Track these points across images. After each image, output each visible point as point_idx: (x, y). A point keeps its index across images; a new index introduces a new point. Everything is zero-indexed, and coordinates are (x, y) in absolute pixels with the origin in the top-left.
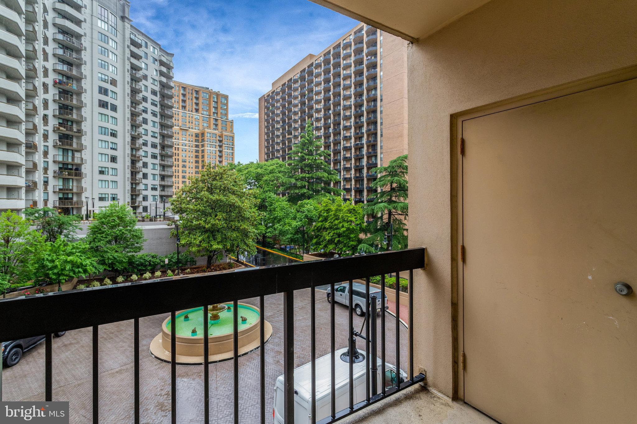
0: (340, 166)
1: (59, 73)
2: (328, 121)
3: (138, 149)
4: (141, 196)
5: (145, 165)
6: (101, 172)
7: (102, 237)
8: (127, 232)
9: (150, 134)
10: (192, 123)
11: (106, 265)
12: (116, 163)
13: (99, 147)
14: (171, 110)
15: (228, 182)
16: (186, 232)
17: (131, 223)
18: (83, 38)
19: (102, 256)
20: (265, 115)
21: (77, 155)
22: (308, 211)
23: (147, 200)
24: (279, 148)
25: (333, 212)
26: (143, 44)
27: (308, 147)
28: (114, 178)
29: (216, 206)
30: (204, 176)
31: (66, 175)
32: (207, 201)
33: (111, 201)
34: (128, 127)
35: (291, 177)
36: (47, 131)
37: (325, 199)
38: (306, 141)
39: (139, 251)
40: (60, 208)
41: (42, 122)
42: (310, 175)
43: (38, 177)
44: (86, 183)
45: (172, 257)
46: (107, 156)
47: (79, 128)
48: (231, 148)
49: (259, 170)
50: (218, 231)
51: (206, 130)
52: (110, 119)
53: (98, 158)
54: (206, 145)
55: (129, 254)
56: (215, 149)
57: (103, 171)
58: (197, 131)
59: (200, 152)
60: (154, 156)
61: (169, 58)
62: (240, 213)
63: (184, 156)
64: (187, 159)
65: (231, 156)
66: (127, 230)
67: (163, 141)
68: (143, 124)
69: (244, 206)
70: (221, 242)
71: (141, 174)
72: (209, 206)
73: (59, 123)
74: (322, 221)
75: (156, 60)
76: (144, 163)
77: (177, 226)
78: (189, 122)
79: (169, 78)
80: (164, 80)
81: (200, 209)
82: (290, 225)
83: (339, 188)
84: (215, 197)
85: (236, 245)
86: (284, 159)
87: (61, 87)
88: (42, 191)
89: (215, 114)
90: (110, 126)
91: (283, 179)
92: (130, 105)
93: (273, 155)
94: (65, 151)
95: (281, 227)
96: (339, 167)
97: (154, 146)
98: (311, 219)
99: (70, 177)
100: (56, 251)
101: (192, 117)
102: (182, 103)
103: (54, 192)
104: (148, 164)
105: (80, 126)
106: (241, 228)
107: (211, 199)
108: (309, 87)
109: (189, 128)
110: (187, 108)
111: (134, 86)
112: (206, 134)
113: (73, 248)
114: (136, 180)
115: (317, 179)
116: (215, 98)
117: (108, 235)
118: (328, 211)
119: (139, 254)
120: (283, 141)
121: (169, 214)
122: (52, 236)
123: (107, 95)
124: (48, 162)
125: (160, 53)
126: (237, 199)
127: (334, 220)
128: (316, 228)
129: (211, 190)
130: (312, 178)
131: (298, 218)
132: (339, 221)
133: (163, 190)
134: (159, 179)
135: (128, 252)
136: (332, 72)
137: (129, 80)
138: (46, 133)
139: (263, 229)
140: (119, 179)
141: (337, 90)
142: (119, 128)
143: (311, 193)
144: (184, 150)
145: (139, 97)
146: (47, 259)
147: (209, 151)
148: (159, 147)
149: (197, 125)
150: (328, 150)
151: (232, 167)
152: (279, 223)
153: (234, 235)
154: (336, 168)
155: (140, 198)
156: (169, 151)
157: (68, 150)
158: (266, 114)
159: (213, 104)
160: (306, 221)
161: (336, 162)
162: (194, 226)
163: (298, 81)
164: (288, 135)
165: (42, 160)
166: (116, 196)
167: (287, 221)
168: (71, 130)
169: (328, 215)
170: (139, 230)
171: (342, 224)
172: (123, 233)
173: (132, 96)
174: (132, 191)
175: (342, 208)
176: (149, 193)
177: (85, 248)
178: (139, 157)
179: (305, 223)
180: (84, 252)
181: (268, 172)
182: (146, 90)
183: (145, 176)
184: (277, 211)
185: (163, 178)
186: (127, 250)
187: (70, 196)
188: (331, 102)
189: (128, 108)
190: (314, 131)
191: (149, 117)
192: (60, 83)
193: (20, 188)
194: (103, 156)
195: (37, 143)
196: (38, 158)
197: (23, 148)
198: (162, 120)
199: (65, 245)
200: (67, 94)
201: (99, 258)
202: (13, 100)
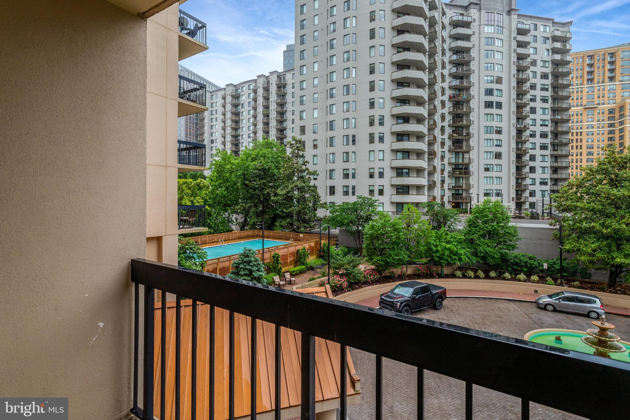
1: (453, 89)
3: (524, 142)
4: (528, 191)
5: (533, 158)
6: (487, 170)
7: (476, 230)
8: (500, 228)
9: (539, 123)
10: (603, 97)
11: (479, 257)
12: (501, 159)
13: (485, 146)
14: (567, 90)
16: (574, 235)
17: (505, 219)
18: (472, 51)
19: (475, 249)
21: (466, 156)
23: (535, 196)
26: (532, 28)
28: (499, 174)
31: (457, 174)
32: (607, 198)
33: (496, 196)
34: (514, 121)
36: (444, 139)
39: (513, 250)
40: (453, 203)
41: (440, 132)
43: (437, 177)
44: (473, 180)
45: (554, 263)
46: (492, 154)
47: (468, 132)
51: (627, 101)
52: (495, 117)
53: (483, 156)
54: (627, 122)
55: (504, 251)
57: (488, 168)
58: (612, 106)
59: (617, 132)
60: (544, 146)
61: (565, 29)
63: (590, 140)
64: (596, 144)
66: (500, 226)
67: (556, 128)
68: (530, 115)
71: (528, 168)
72: (610, 204)
73: (453, 131)
75: (548, 38)
76: (531, 156)
77: (561, 227)
78: (599, 97)
79: (565, 52)
80: (558, 57)
81: (595, 208)
84: (622, 192)
87: (455, 100)
88: (440, 188)
90: (495, 124)
92: (515, 98)
94: (457, 153)
97: (544, 135)
99: (460, 176)
100: (439, 238)
101: (604, 89)
102: (588, 75)
103: (449, 189)
104: (536, 156)
105: (469, 130)
107: (615, 195)
109: (599, 104)
110: (596, 80)
111: (520, 77)
112: (627, 107)
113: (452, 238)
114: (522, 174)
117: (481, 229)
119: (515, 252)
122: (438, 226)
123: (492, 95)
124: (444, 164)
125: (553, 29)
129: (615, 184)
133: (555, 184)
134: (550, 172)
135: (500, 249)
137: (515, 72)
138: (444, 141)
140: (504, 174)
142: (504, 125)
144: (590, 133)
145: (527, 86)
146: (433, 244)
148: (550, 136)
149: (611, 98)
155: (527, 194)
156: (563, 139)
157: (459, 152)
162: (585, 229)
165: (440, 163)
166: (500, 192)
168: (462, 135)
170: (513, 227)
172: (495, 228)
173: (518, 88)
174: (517, 187)
176: (538, 188)
177: (461, 239)
178: (525, 150)
180: (460, 242)
182: (535, 76)
183: (533, 170)
185: (555, 170)
186: (500, 246)
187: (460, 192)
189: (514, 101)
191: (538, 104)
192: (454, 97)
193: (424, 186)
194: (489, 154)
195: (436, 150)
196: (437, 162)
197: (426, 156)
198: (554, 104)
199: (447, 234)
200: (459, 104)
201: (473, 250)
202: (419, 120)
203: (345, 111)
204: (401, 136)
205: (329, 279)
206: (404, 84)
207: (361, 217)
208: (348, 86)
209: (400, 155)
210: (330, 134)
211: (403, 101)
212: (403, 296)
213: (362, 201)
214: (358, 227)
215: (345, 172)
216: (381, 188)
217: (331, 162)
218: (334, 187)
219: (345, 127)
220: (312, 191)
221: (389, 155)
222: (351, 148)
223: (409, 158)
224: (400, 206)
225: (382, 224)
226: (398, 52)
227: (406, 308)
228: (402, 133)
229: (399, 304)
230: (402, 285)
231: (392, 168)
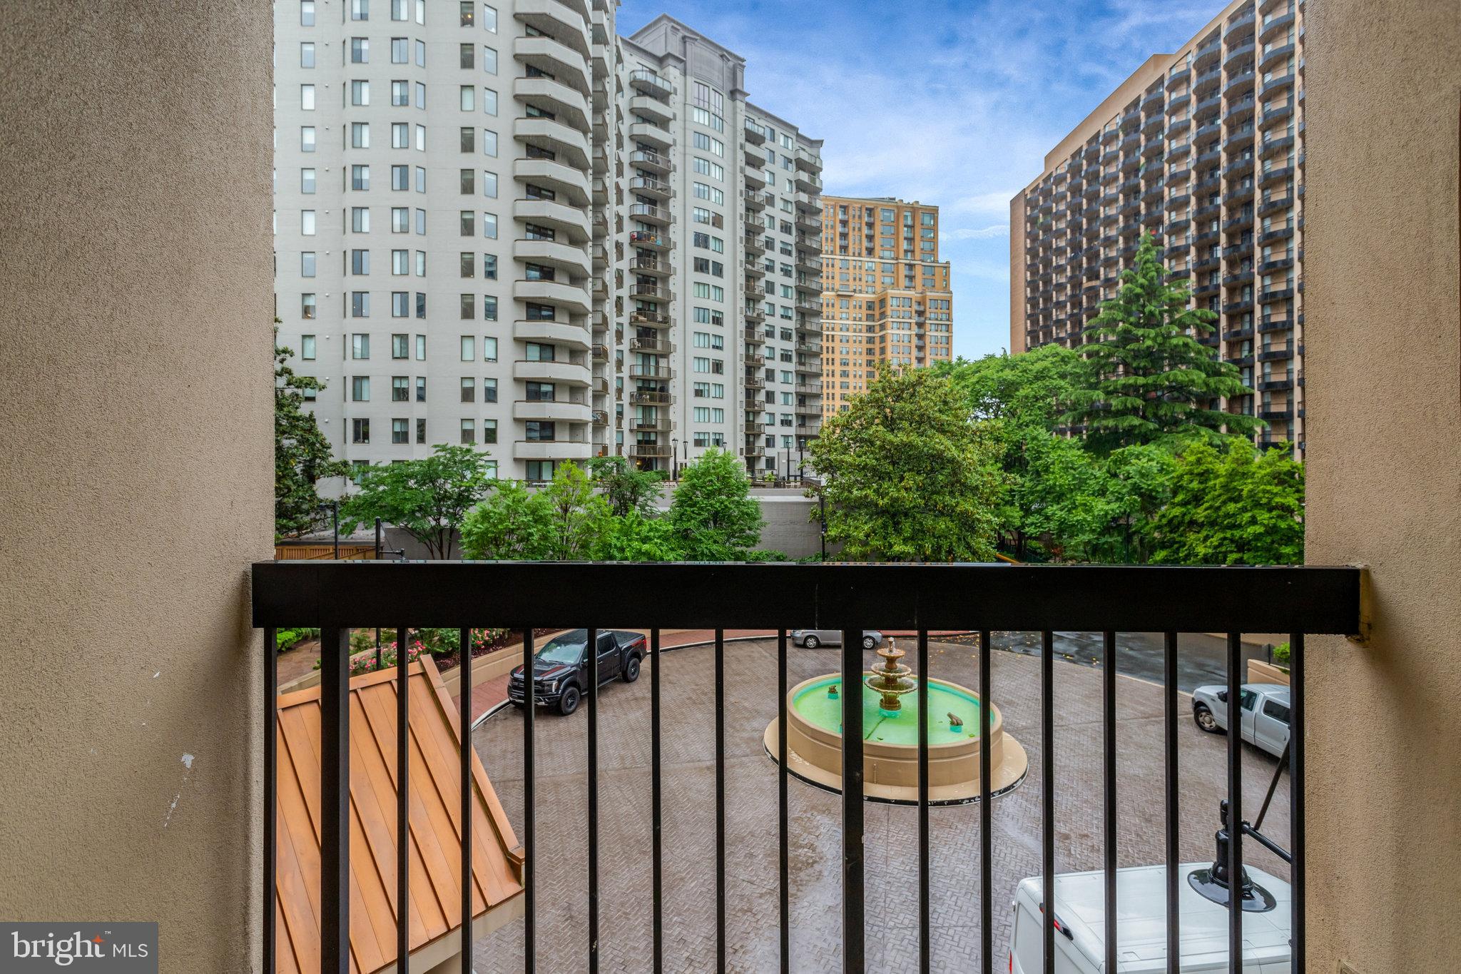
0: (1251, 349)
1: (638, 221)
2: (1211, 227)
3: (757, 345)
4: (763, 437)
5: (770, 375)
6: (699, 393)
7: (693, 512)
8: (732, 506)
9: (779, 311)
10: (860, 279)
12: (722, 373)
13: (695, 347)
14: (816, 259)
15: (928, 404)
16: (840, 512)
17: (739, 489)
18: (671, 151)
20: (1026, 238)
21: (663, 362)
22: (1143, 475)
23: (774, 446)
24: (1062, 317)
25: (1222, 479)
26: (768, 136)
27: (1144, 306)
28: (718, 403)
29: (902, 458)
30: (877, 391)
31: (646, 400)
32: (882, 448)
33: (712, 445)
34: (741, 303)
35: (1093, 387)
36: (622, 325)
37: (1196, 444)
38: (1138, 290)
39: (754, 545)
40: (638, 459)
41: (615, 309)
42: (1150, 380)
43: (610, 405)
44: (675, 414)
46: (706, 362)
47: (665, 315)
48: (944, 328)
49: (1008, 374)
50: (906, 515)
51: (889, 291)
52: (712, 291)
53: (693, 365)
54: (889, 325)
55: (738, 549)
56: (908, 332)
57: (701, 391)
58: (870, 297)
59: (877, 340)
60: (786, 355)
61: (813, 151)
62: (955, 474)
63: (844, 352)
64: (851, 358)
65: (944, 345)
66: (733, 502)
67: (803, 324)
68: (766, 294)
69: (964, 459)
70: (912, 538)
71: (763, 392)
72: (886, 457)
73: (638, 309)
74: (1184, 504)
75: (790, 161)
76: (767, 371)
77: (822, 499)
78: (855, 279)
79: (813, 191)
80: (804, 198)
81: (866, 464)
82: (1088, 509)
83: (1246, 412)
84: (900, 438)
85: (945, 548)
86: (1076, 342)
87: (641, 244)
88: (615, 428)
89: (909, 254)
90: (712, 304)
91: (1070, 393)
92: (743, 259)
93: (1048, 334)
94: (646, 356)
95: (1063, 514)
96: (1245, 353)
97: (786, 336)
98: (1151, 497)
99: (652, 404)
100: (626, 532)
101: (860, 267)
102: (841, 239)
103: (631, 431)
104: (776, 372)
105: (667, 310)
106: (958, 509)
107: (891, 443)
108: (1152, 144)
109: (855, 291)
110: (851, 250)
111: (750, 221)
112: (889, 301)
113: (651, 530)
114: (755, 405)
115: (1171, 389)
116: (909, 218)
117: (702, 509)
118: (1205, 476)
119: (754, 551)
120: (1073, 296)
121: (811, 474)
122: (622, 508)
123: (707, 247)
124: (622, 379)
125: (797, 145)
126: (948, 443)
127: (1224, 503)
128: (1164, 521)
129: (890, 424)
130: (1156, 387)
131: (1112, 493)
132: (1239, 505)
133: (802, 425)
134: (795, 402)
135: (734, 545)
136: (1223, 88)
137: (743, 212)
138: (621, 329)
139: (1016, 514)
140: (726, 404)
141: (1241, 134)
142: (725, 308)
143: (1151, 426)
144: (844, 340)
145: (760, 240)
146: (615, 545)
147: (895, 338)
148: (794, 337)
149: (870, 283)
150: (1211, 308)
151: (945, 369)
152: (1058, 504)
153: (942, 525)
154: (1237, 356)
155: (762, 442)
156: (814, 344)
157: (649, 355)
158: (1028, 235)
159: (904, 232)
160: (1135, 500)
161: (1238, 340)
162: (855, 501)
163: (1117, 136)
164: (1089, 279)
165: (615, 375)
166: (721, 437)
167: (1079, 498)
168: (654, 319)
169: (1202, 486)
170: (753, 503)
171: (1249, 514)
172: (726, 506)
173: (748, 241)
174: (747, 429)
175: (1253, 468)
176: (778, 431)
177: (668, 531)
178: (759, 360)
179: (1132, 504)
180: (665, 538)
181: (1030, 376)
182: (772, 227)
183: (770, 397)
184: (1053, 473)
185: (802, 399)
186: (734, 540)
187: (653, 437)
188: (1221, 172)
189: (741, 266)
190: (1166, 261)
191: (777, 277)
192: (639, 239)
193: (586, 423)
194: (701, 362)
195: (607, 346)
196: (609, 372)
197: (589, 357)
198: (800, 281)
199: (640, 524)
200: (649, 256)
201: (689, 551)
202: (576, 277)
203: (397, 229)
204: (536, 309)
205: (378, 652)
206: (543, 192)
207: (446, 496)
208: (404, 168)
209: (534, 352)
210: (356, 283)
211: (541, 229)
212: (562, 665)
213: (448, 456)
214: (438, 520)
215: (397, 385)
216: (492, 426)
217: (358, 355)
218: (366, 422)
219: (397, 271)
220: (305, 431)
221: (508, 351)
222: (412, 325)
223: (553, 360)
224: (533, 467)
225: (508, 507)
226: (529, 116)
227: (570, 689)
228: (539, 302)
229: (555, 683)
230: (558, 642)
231: (517, 380)
